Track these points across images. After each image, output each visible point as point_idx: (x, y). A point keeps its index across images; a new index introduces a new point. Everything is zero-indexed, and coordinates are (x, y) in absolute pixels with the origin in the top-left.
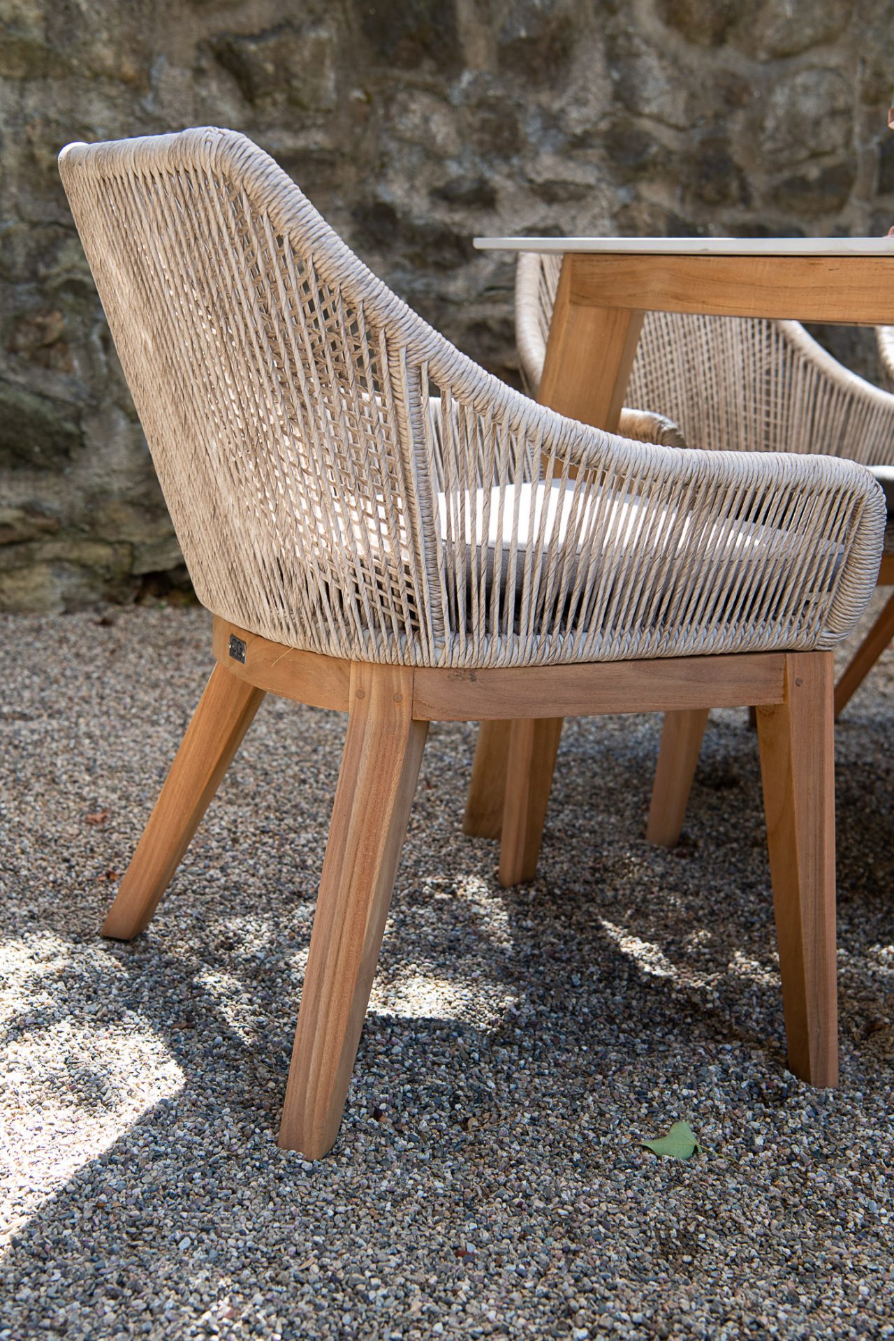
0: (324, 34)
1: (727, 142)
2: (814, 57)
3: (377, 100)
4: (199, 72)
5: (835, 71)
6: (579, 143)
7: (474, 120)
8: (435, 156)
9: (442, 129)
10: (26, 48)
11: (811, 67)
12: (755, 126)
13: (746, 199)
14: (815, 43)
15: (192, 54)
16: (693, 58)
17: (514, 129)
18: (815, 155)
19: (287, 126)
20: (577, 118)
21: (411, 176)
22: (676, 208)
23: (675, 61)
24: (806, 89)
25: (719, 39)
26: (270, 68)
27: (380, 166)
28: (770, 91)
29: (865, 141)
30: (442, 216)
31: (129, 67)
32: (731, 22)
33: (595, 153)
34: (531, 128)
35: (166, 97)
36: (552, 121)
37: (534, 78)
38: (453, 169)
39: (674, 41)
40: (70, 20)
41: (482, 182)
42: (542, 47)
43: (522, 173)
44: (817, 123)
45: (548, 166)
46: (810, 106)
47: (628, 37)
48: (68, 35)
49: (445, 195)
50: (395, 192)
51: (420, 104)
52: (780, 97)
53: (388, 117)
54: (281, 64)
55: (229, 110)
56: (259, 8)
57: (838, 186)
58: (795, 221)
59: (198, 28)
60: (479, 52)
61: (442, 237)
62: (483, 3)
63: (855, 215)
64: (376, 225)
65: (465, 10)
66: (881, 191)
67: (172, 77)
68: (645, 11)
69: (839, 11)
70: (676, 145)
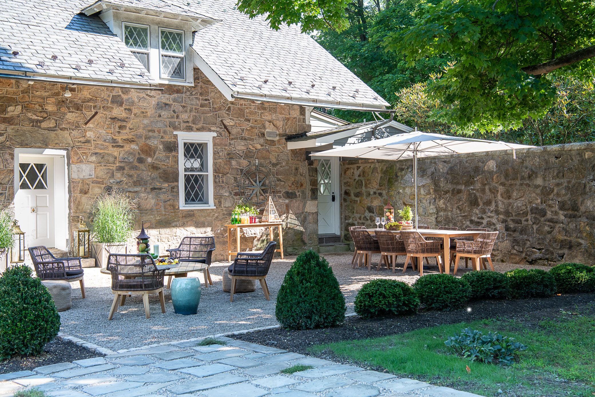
2: (520, 199)
5: (523, 200)
6: (492, 211)
8: (477, 214)
9: (477, 212)
10: (444, 209)
12: (512, 207)
13: (512, 216)
18: (521, 210)
19: (463, 213)
20: (492, 209)
23: (503, 202)
24: (519, 203)
25: (508, 199)
27: (472, 216)
30: (478, 220)
33: (494, 212)
34: (487, 211)
36: (489, 209)
37: (487, 205)
38: (479, 215)
39: (503, 200)
40: (447, 206)
44: (521, 207)
45: (489, 214)
46: (519, 205)
48: (447, 208)
49: (478, 218)
50: (473, 218)
52: (515, 204)
55: (459, 212)
56: (461, 203)
57: (526, 214)
58: (519, 218)
59: (456, 205)
60: (481, 204)
61: (479, 222)
62: (481, 199)
63: (529, 217)
64: (472, 221)
65: (479, 200)
66: (532, 214)
67: (454, 210)
68: (499, 197)
69: (522, 194)
70: (503, 211)
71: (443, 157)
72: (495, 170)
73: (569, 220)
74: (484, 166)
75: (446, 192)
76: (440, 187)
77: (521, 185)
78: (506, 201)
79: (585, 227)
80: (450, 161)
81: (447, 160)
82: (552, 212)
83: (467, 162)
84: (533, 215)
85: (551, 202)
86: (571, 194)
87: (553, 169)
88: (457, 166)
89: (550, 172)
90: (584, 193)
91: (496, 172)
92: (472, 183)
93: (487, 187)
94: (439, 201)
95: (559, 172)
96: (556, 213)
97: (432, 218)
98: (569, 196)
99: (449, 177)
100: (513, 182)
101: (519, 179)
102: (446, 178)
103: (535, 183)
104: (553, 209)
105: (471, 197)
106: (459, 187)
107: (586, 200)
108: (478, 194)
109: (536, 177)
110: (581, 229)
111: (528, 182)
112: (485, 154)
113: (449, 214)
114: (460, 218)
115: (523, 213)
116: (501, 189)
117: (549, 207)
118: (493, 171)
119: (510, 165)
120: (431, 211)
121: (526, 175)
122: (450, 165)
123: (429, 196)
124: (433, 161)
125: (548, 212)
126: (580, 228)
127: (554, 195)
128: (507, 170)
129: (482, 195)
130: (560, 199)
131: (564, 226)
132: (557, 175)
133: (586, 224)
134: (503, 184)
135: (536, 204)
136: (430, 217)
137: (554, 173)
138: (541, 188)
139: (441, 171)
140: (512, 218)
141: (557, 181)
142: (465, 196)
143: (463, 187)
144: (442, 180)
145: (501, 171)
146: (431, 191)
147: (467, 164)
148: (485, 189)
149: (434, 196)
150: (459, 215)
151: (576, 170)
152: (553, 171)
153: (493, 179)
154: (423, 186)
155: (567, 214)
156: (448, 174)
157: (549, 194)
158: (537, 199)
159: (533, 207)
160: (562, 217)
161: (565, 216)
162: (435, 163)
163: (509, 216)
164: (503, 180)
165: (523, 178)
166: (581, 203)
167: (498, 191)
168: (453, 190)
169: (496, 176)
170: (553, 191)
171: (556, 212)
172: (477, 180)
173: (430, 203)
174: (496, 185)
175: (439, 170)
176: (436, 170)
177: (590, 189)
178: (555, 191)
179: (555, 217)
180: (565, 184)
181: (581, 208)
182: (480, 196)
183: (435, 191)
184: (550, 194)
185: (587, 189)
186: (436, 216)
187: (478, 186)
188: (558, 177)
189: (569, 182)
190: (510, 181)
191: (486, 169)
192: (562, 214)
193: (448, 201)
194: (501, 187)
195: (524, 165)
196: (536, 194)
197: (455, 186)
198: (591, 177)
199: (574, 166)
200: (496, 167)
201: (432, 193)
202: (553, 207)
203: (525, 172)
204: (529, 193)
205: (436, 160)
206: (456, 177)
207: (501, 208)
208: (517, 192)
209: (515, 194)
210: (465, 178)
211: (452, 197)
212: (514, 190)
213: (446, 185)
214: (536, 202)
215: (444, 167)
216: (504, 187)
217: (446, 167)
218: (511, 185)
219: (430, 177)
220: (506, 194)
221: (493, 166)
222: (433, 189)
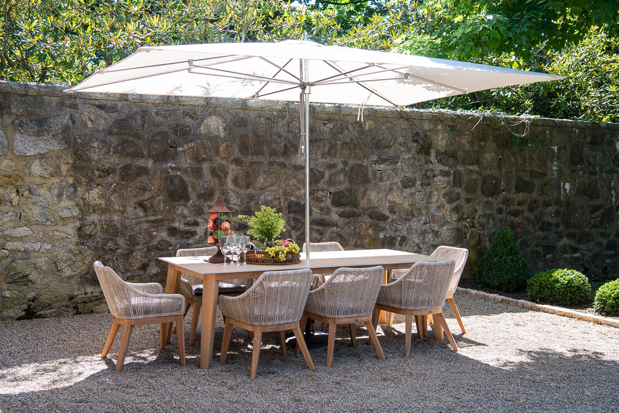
0: (160, 198)
1: (251, 207)
2: (270, 189)
3: (172, 208)
4: (135, 208)
5: (275, 191)
7: (193, 209)
8: (185, 217)
9: (186, 212)
10: (102, 209)
11: (269, 191)
12: (257, 203)
14: (269, 186)
15: (134, 205)
16: (241, 192)
17: (202, 210)
19: (153, 215)
21: (180, 221)
23: (237, 193)
24: (268, 195)
25: (247, 187)
26: (149, 205)
27: (173, 220)
28: (260, 196)
29: (284, 203)
30: (187, 228)
31: (121, 209)
32: (250, 184)
34: (206, 209)
35: (129, 213)
37: (206, 200)
38: (189, 219)
39: (237, 189)
40: (110, 202)
41: (195, 221)
42: (207, 194)
43: (204, 218)
44: (272, 201)
46: (269, 198)
47: (226, 190)
48: (110, 205)
49: (188, 224)
50: (176, 225)
51: (181, 208)
52: (262, 197)
53: (174, 211)
54: (151, 204)
55: (141, 214)
56: (147, 195)
59: (135, 200)
60: (193, 197)
61: (187, 232)
62: (194, 188)
64: (173, 231)
65: (190, 189)
66: (289, 213)
67: (130, 209)
68: (230, 184)
69: (274, 179)
70: (238, 209)
71: (100, 97)
72: (222, 135)
73: (346, 221)
74: (199, 126)
75: (107, 172)
76: (89, 160)
77: (271, 164)
79: (367, 229)
80: (116, 105)
81: (109, 104)
82: (322, 209)
83: (157, 114)
84: (292, 215)
85: (320, 193)
86: (350, 183)
87: (323, 142)
88: (135, 119)
89: (319, 146)
90: (366, 181)
91: (225, 140)
92: (174, 158)
93: (205, 166)
94: (88, 191)
95: (331, 148)
96: (328, 211)
97: (65, 229)
98: (346, 184)
99: (113, 140)
100: (255, 159)
101: (267, 153)
102: (104, 142)
103: (293, 163)
104: (322, 205)
105: (172, 183)
106: (141, 162)
107: (368, 192)
108: (186, 178)
109: (295, 152)
110: (362, 233)
111: (282, 160)
112: (203, 103)
113: (116, 218)
114: (145, 226)
116: (233, 169)
117: (317, 201)
118: (217, 137)
120: (66, 214)
121: (280, 148)
122: (115, 115)
123: (56, 180)
124: (68, 102)
125: (314, 209)
126: (360, 232)
127: (324, 184)
128: (246, 136)
129: (194, 181)
130: (333, 190)
131: (340, 230)
132: (329, 150)
133: (368, 226)
134: (238, 162)
135: (297, 197)
136: (60, 228)
137: (324, 148)
139: (90, 125)
141: (328, 160)
142: (157, 182)
143: (150, 164)
144: (95, 145)
145: (234, 137)
146: (64, 168)
147: (159, 119)
148: (202, 169)
149: (71, 180)
150: (143, 220)
151: (355, 145)
152: (324, 144)
153: (217, 152)
154: (41, 157)
155: (344, 212)
156: (110, 133)
159: (291, 201)
160: (335, 217)
161: (341, 215)
162: (74, 106)
164: (236, 153)
165: (273, 153)
166: (363, 195)
167: (227, 173)
168: (126, 168)
169: (224, 145)
170: (323, 175)
171: (328, 208)
172: (184, 152)
173: (60, 195)
174: (224, 162)
175: (85, 125)
176: (73, 122)
177: (374, 175)
178: (327, 176)
179: (326, 217)
180: (340, 166)
181: (362, 202)
182: (189, 181)
183: (75, 168)
184: (319, 182)
185: (371, 176)
186: (78, 224)
187: (186, 162)
188: (330, 155)
189: (345, 163)
190: (250, 157)
191: (203, 132)
192: (337, 213)
193: (114, 191)
194: (234, 166)
195: (275, 130)
196: (298, 180)
197: (129, 161)
198: (375, 158)
199: (352, 139)
200: (225, 129)
201: (64, 173)
202: (322, 201)
203: (278, 143)
204: (286, 178)
205: (78, 101)
206: (133, 142)
207: (234, 204)
208: (265, 176)
209: (261, 179)
210: (156, 146)
211: (123, 183)
212: (259, 173)
213: (107, 156)
214: (297, 192)
215: (97, 119)
216: (239, 168)
217: (105, 119)
218: (252, 163)
219: (61, 136)
220: (244, 178)
221: (218, 128)
222: (68, 163)
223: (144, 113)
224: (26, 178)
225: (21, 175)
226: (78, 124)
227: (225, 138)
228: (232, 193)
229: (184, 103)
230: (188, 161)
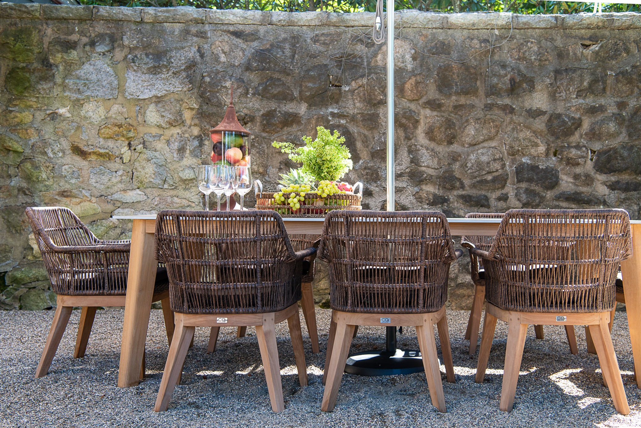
1: (453, 171)
2: (486, 144)
5: (495, 148)
7: (363, 172)
11: (484, 147)
12: (464, 166)
13: (462, 187)
14: (484, 141)
15: (278, 164)
16: (439, 149)
18: (489, 173)
22: (437, 192)
23: (433, 150)
24: (483, 154)
25: (450, 143)
28: (468, 155)
29: (511, 167)
31: (261, 170)
32: (454, 137)
33: (405, 178)
35: (271, 175)
39: (433, 145)
43: (380, 185)
44: (488, 163)
46: (484, 159)
47: (415, 146)
52: (472, 157)
57: (501, 181)
58: (483, 193)
60: (364, 154)
63: (510, 189)
66: (519, 181)
68: (421, 138)
69: (493, 131)
70: (434, 174)
72: (409, 67)
73: (623, 196)
74: (376, 56)
76: (220, 105)
77: (489, 107)
78: (442, 149)
80: (257, 31)
81: (248, 30)
82: (576, 177)
83: (314, 40)
84: (524, 185)
85: (573, 151)
87: (579, 73)
88: (282, 49)
89: (570, 80)
91: (413, 73)
93: (383, 112)
95: (595, 81)
97: (187, 194)
98: (623, 138)
99: (253, 77)
100: (463, 100)
101: (482, 92)
102: (240, 80)
103: (527, 105)
104: (578, 170)
106: (290, 107)
108: (353, 129)
109: (532, 88)
111: (507, 101)
115: (494, 180)
116: (426, 116)
117: (568, 164)
118: (402, 69)
119: (455, 55)
121: (503, 83)
122: (255, 44)
123: (176, 131)
124: (194, 30)
125: (564, 177)
127: (581, 136)
129: (366, 133)
130: (597, 146)
132: (591, 85)
134: (434, 105)
135: (533, 158)
136: (181, 193)
137: (582, 82)
138: (546, 118)
139: (223, 58)
140: (461, 192)
141: (590, 101)
143: (303, 109)
144: (228, 84)
145: (429, 70)
146: (187, 115)
147: (316, 47)
148: (377, 115)
149: (196, 131)
152: (581, 76)
153: (402, 90)
154: (158, 100)
155: (618, 182)
156: (248, 68)
157: (569, 133)
158: (537, 145)
159: (522, 164)
160: (602, 190)
161: (613, 187)
162: (202, 35)
163: (453, 188)
164: (432, 93)
165: (493, 91)
167: (417, 121)
168: (269, 115)
169: (413, 81)
170: (579, 125)
171: (587, 176)
172: (352, 91)
173: (182, 150)
174: (413, 106)
175: (216, 57)
176: (202, 56)
178: (586, 125)
179: (584, 189)
180: (612, 110)
182: (359, 133)
183: (201, 114)
184: (573, 134)
187: (354, 106)
189: (622, 105)
190: (454, 98)
192: (604, 183)
194: (428, 112)
195: (496, 57)
196: (534, 132)
197: (273, 105)
199: (635, 67)
200: (414, 58)
201: (188, 122)
202: (578, 164)
203: (500, 76)
204: (513, 129)
205: (207, 27)
206: (279, 80)
207: (428, 167)
208: (477, 126)
209: (471, 130)
210: (310, 85)
211: (264, 135)
212: (467, 121)
213: (243, 100)
214: (533, 151)
215: (231, 50)
216: (435, 113)
217: (243, 50)
218: (457, 108)
219: (184, 74)
220: (443, 129)
221: (403, 57)
222: (192, 109)
223: (295, 39)
224: (141, 129)
225: (134, 123)
226: (208, 59)
227: (413, 71)
228: (424, 151)
229: (352, 23)
230: (358, 105)
